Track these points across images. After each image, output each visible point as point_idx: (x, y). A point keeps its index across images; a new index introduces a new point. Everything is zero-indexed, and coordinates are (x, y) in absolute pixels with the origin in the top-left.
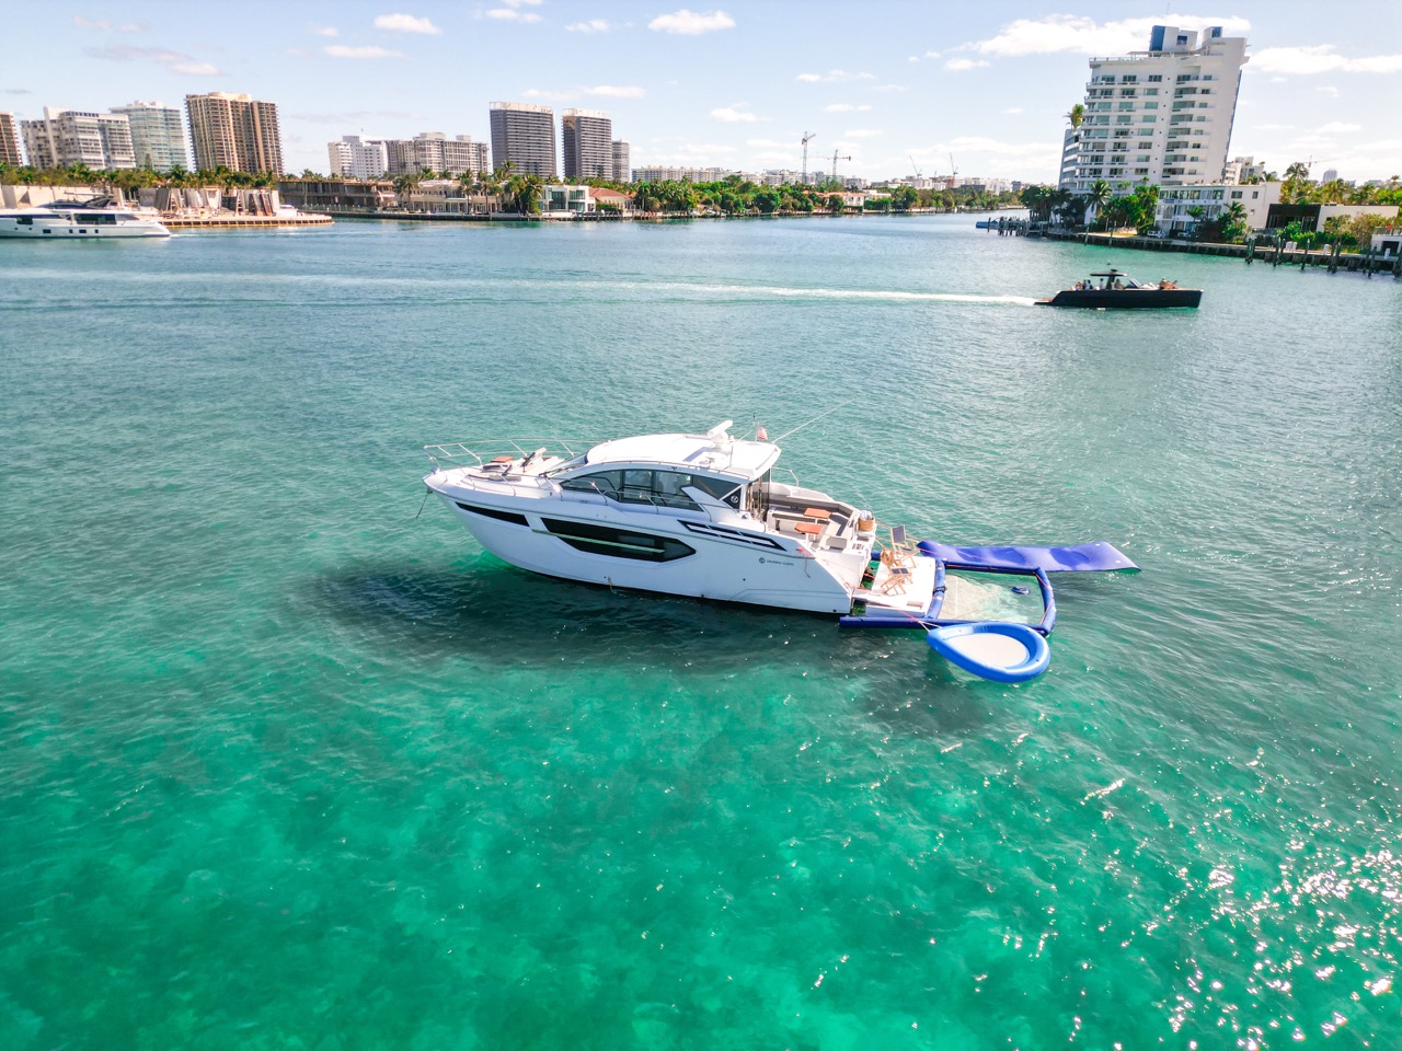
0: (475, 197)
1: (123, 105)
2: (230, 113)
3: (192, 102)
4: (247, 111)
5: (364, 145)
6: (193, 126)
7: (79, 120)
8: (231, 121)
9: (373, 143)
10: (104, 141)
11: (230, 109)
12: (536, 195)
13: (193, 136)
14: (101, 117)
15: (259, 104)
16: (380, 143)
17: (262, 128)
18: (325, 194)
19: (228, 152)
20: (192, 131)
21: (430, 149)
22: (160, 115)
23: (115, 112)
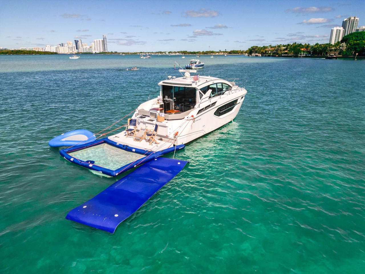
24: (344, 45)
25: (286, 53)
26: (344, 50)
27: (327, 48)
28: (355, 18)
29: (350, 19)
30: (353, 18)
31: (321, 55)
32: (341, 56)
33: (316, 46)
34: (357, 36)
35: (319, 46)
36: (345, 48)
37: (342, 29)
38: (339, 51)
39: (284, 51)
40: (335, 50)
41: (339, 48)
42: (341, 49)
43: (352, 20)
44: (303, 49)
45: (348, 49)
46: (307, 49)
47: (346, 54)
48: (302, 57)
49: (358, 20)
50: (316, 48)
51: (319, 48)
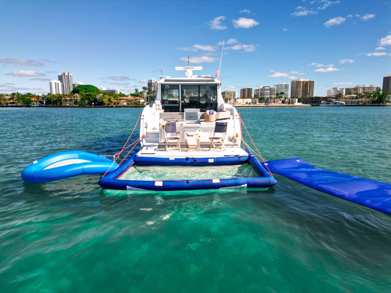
0: (362, 99)
1: (276, 84)
2: (302, 84)
3: (293, 83)
4: (306, 83)
5: (338, 90)
6: (292, 88)
7: (266, 88)
8: (302, 86)
9: (341, 89)
10: (270, 92)
11: (302, 83)
12: (385, 97)
13: (291, 90)
14: (270, 87)
15: (310, 81)
16: (343, 89)
17: (309, 87)
18: (315, 101)
19: (299, 94)
20: (291, 89)
21: (359, 90)
22: (284, 86)
23: (274, 86)
24: (78, 96)
25: (13, 103)
26: (79, 100)
27: (62, 98)
28: (68, 73)
29: (64, 74)
30: (66, 74)
31: (56, 105)
32: (78, 106)
33: (49, 96)
34: (85, 89)
35: (52, 96)
36: (79, 98)
37: (59, 82)
38: (74, 102)
39: (9, 101)
40: (70, 100)
41: (74, 98)
42: (76, 99)
43: (66, 75)
44: (33, 99)
45: (82, 99)
46: (39, 99)
47: (81, 104)
48: (36, 107)
49: (72, 76)
50: (50, 98)
51: (53, 98)
